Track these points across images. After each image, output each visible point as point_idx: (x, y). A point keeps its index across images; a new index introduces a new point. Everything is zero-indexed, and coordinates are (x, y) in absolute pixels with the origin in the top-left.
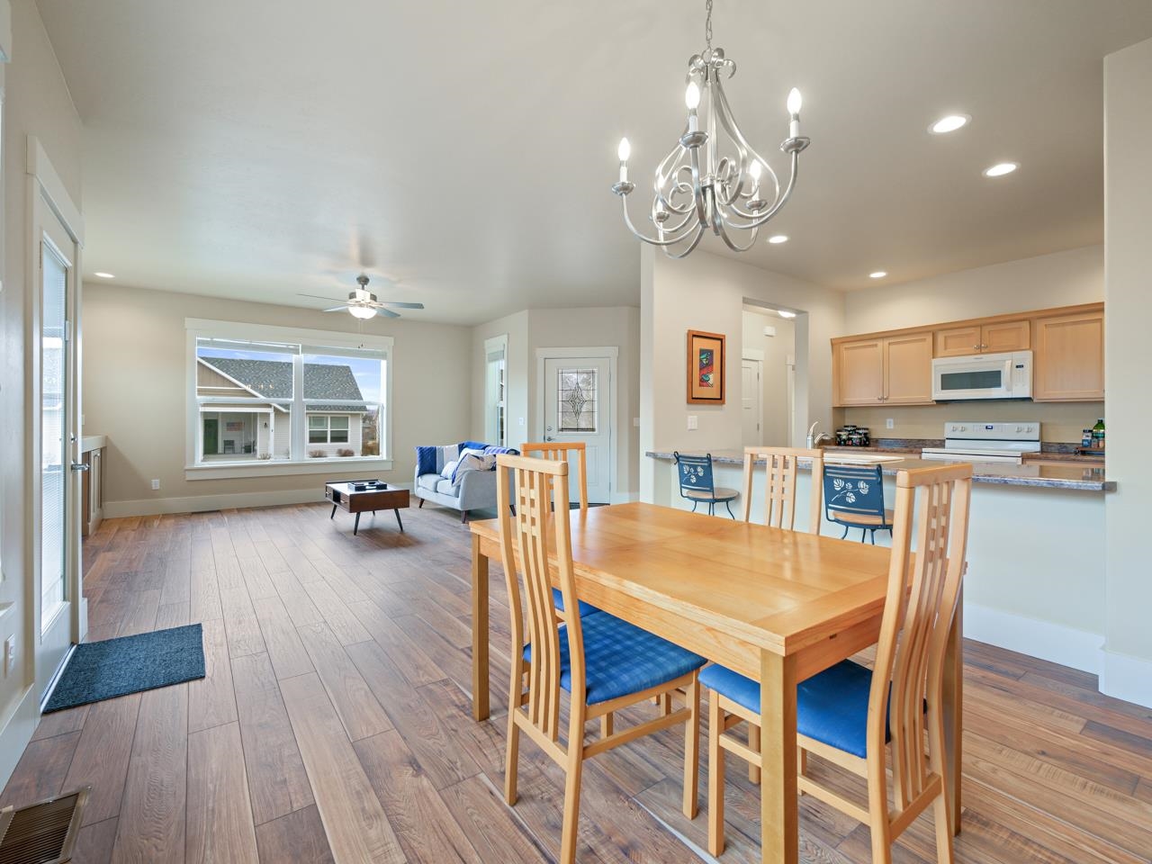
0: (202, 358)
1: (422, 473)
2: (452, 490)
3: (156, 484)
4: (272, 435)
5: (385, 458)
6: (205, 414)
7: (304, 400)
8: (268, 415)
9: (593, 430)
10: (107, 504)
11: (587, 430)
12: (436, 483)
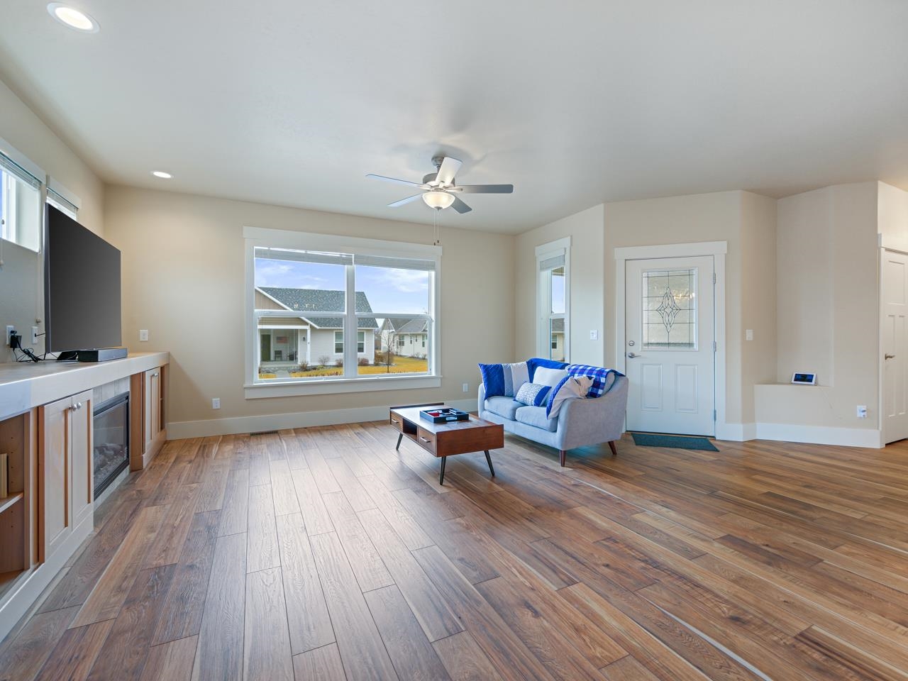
0: (260, 288)
1: (489, 396)
2: (547, 422)
3: (216, 403)
4: (309, 346)
5: (433, 374)
6: (262, 330)
7: (356, 313)
8: (306, 330)
9: (690, 345)
10: (170, 424)
11: (685, 344)
12: (514, 410)
